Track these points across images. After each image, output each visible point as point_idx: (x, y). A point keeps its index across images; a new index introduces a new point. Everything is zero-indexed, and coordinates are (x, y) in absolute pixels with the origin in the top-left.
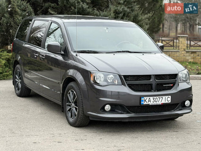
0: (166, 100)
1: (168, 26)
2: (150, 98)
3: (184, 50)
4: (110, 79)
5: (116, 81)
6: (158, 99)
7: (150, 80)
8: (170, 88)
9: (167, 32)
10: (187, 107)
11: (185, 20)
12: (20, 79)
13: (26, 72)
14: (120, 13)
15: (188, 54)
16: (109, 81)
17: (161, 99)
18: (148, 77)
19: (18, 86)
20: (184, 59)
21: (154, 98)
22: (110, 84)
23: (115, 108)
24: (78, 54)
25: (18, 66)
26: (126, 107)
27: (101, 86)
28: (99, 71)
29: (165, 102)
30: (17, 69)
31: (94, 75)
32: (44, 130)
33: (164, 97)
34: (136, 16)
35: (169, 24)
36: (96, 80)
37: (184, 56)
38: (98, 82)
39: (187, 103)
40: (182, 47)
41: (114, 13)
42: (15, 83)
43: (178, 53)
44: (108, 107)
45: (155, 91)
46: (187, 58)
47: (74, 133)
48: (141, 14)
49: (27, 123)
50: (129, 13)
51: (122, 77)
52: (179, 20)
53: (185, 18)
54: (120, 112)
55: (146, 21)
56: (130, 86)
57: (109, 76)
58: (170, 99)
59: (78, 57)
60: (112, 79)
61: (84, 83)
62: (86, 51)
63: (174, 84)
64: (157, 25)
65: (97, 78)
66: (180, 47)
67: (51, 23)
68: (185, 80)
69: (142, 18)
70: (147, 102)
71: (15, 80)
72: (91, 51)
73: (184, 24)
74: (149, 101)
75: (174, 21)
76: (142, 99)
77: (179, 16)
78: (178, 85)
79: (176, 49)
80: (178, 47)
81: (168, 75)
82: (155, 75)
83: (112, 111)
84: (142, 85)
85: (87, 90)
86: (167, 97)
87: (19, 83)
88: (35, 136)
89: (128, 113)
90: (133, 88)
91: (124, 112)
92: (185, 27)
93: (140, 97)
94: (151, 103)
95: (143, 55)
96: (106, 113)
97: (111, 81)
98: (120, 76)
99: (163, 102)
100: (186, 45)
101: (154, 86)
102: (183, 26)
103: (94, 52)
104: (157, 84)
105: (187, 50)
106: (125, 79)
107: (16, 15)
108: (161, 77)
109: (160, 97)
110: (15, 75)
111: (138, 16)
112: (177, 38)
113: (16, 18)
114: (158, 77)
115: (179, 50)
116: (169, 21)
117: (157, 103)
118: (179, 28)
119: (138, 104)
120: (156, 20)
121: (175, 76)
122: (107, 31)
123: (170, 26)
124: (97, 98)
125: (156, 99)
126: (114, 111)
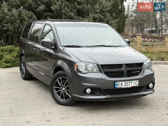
0: (135, 84)
1: (127, 29)
2: (122, 83)
3: (140, 44)
4: (90, 67)
5: (95, 69)
6: (129, 83)
7: (122, 68)
8: (137, 74)
9: (127, 33)
10: (150, 88)
11: (138, 25)
12: (24, 67)
13: (28, 62)
14: (97, 19)
15: (143, 47)
16: (89, 69)
17: (131, 83)
18: (120, 66)
19: (23, 72)
20: (140, 50)
21: (125, 83)
22: (90, 72)
23: (94, 91)
24: (65, 48)
25: (23, 57)
26: (103, 90)
27: (83, 73)
28: (81, 61)
29: (134, 86)
30: (22, 59)
31: (77, 64)
32: (38, 109)
33: (133, 82)
34: (108, 21)
35: (128, 28)
36: (79, 68)
37: (140, 48)
38: (80, 70)
39: (151, 85)
40: (138, 41)
41: (93, 19)
42: (21, 69)
43: (136, 46)
44: (88, 91)
45: (126, 77)
46: (142, 49)
47: (61, 111)
48: (112, 20)
49: (25, 102)
50: (103, 19)
51: (100, 66)
52: (134, 25)
53: (138, 24)
54: (99, 94)
55: (115, 25)
56: (106, 73)
57: (89, 66)
58: (137, 83)
59: (65, 51)
60: (92, 67)
61: (69, 71)
62: (71, 46)
63: (141, 71)
64: (121, 28)
65: (79, 67)
66: (137, 42)
67: (45, 25)
68: (148, 67)
69: (112, 23)
70: (120, 86)
71: (21, 67)
72: (75, 46)
73: (137, 28)
74: (121, 85)
75: (131, 26)
76: (116, 83)
77: (134, 23)
78: (144, 71)
79: (135, 43)
80: (136, 42)
82: (126, 64)
83: (92, 93)
84: (115, 72)
85: (72, 77)
86: (135, 81)
87: (24, 70)
88: (29, 115)
89: (105, 95)
90: (108, 74)
91: (101, 94)
92: (138, 29)
93: (114, 82)
94: (123, 87)
95: (115, 48)
96: (87, 95)
97: (91, 69)
98: (98, 65)
99: (133, 85)
100: (141, 40)
101: (125, 73)
102: (137, 29)
103: (77, 46)
104: (128, 71)
105: (142, 44)
106: (102, 67)
107: (24, 21)
108: (130, 65)
109: (130, 81)
110: (21, 64)
111: (109, 21)
112: (135, 36)
113: (24, 24)
114: (128, 65)
115: (136, 44)
116: (128, 26)
117: (127, 86)
118: (134, 30)
119: (113, 88)
120: (121, 24)
121: (141, 64)
122: (87, 30)
123: (128, 29)
124: (80, 83)
125: (127, 83)
126: (94, 93)
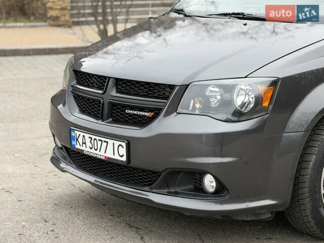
81: (138, 82)
